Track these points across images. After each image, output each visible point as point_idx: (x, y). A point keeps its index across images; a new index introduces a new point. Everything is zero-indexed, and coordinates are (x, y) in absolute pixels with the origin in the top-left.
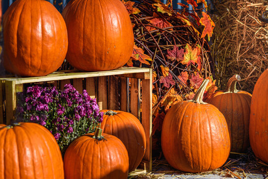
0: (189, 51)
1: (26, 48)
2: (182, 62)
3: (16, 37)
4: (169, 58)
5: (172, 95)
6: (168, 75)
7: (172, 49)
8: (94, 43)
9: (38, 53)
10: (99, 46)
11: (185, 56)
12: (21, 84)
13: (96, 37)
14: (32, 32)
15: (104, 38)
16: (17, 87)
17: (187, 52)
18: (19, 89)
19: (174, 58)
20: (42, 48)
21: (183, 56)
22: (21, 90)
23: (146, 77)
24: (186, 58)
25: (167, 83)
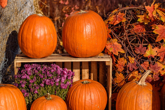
0: (150, 49)
1: (24, 43)
2: (144, 56)
3: (20, 37)
4: (136, 52)
5: (135, 76)
6: (133, 62)
7: (138, 47)
8: (70, 42)
9: (29, 47)
10: (73, 44)
11: (146, 52)
12: (20, 63)
13: (71, 39)
14: (26, 35)
15: (75, 40)
16: (17, 64)
17: (149, 49)
18: (18, 65)
19: (139, 52)
20: (32, 44)
21: (145, 52)
22: (20, 66)
23: (107, 64)
24: (147, 53)
25: (132, 68)
